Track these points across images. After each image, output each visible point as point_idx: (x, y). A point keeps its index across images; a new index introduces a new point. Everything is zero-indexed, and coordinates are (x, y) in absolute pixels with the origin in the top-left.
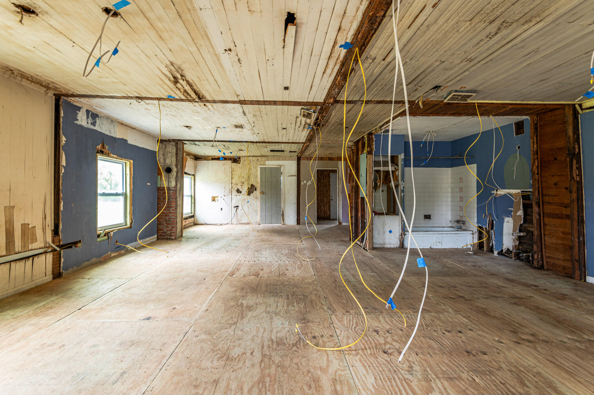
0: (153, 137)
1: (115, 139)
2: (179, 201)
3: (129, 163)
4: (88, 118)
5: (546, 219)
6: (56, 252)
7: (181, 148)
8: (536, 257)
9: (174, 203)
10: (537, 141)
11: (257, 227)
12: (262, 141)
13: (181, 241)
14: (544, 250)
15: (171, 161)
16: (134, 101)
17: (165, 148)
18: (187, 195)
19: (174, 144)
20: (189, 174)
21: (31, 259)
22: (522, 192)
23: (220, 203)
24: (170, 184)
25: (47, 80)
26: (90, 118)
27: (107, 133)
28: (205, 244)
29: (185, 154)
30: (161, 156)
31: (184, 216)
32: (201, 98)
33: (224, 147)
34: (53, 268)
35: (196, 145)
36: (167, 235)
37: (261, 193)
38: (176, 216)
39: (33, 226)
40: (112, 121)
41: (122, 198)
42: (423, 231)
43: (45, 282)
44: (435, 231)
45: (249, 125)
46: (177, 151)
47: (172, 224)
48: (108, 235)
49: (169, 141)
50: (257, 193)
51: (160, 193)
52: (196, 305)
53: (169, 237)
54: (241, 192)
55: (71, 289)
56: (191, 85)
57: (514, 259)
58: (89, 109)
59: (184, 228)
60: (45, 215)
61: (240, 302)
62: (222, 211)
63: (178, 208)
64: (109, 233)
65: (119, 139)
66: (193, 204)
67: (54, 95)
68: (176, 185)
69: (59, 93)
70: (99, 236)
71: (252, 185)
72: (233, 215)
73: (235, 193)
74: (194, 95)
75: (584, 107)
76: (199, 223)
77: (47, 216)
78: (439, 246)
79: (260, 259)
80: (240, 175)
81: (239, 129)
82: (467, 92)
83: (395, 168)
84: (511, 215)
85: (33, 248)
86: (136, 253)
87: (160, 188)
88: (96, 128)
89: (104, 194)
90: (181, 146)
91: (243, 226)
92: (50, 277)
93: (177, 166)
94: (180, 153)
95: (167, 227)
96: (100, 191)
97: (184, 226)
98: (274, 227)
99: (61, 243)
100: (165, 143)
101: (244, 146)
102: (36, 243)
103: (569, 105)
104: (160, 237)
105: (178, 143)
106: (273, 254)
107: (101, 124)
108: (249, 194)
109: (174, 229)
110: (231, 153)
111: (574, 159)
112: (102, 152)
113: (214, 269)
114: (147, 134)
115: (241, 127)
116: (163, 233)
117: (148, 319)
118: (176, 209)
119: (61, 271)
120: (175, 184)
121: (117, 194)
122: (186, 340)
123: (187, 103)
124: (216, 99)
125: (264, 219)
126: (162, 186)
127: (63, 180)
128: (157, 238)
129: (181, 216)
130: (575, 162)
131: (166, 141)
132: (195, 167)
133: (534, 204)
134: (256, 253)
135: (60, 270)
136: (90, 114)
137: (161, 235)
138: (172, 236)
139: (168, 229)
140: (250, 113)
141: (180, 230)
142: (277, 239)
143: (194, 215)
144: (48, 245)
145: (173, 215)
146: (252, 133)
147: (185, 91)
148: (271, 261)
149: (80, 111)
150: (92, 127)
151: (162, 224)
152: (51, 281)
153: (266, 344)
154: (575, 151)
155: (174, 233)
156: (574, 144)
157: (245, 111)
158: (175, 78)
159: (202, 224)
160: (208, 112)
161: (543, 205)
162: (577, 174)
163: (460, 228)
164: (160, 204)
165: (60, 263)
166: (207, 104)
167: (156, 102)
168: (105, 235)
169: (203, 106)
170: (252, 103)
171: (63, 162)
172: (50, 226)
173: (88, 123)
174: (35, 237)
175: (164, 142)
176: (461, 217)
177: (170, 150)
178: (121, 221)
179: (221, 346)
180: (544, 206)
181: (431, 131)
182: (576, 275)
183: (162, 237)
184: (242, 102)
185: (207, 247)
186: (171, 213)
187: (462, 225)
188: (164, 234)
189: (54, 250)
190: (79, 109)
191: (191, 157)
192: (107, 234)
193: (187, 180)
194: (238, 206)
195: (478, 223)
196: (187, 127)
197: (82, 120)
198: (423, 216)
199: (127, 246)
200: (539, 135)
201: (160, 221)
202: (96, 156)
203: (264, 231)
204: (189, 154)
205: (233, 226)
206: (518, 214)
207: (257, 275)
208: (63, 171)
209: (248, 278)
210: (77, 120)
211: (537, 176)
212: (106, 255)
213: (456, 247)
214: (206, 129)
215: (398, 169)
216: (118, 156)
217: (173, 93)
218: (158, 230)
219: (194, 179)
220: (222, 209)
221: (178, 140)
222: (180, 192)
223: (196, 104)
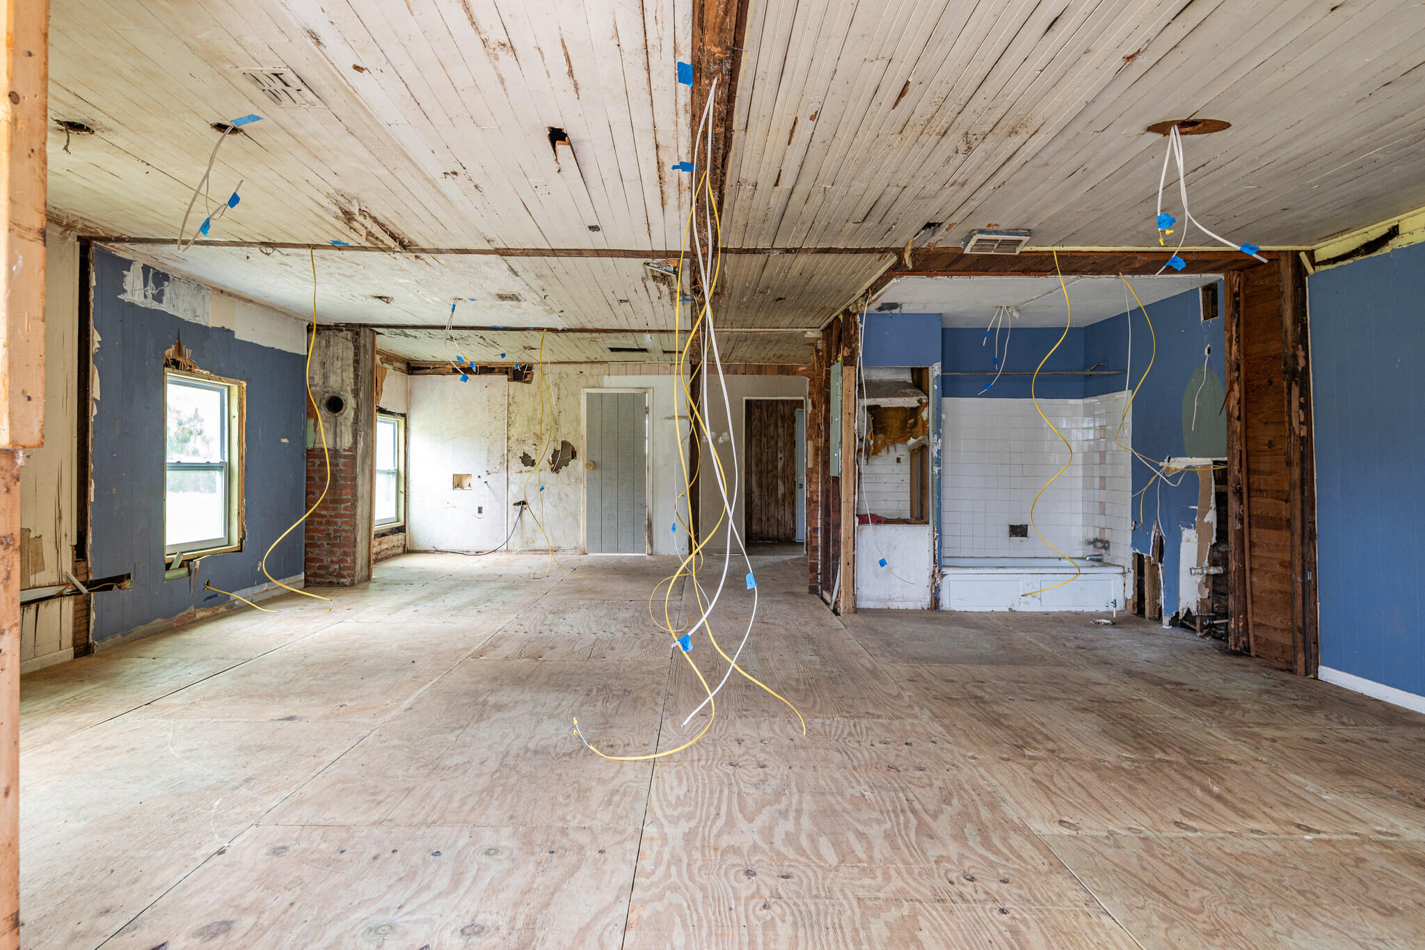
0: (295, 318)
1: (205, 329)
2: (363, 485)
3: (236, 390)
4: (146, 285)
5: (1254, 530)
6: (80, 597)
7: (369, 346)
8: (1233, 626)
9: (349, 490)
10: (1238, 337)
11: (574, 558)
12: (578, 327)
13: (366, 589)
14: (1249, 606)
15: (343, 380)
16: (255, 251)
17: (328, 346)
18: (387, 469)
19: (349, 335)
20: (390, 413)
21: (34, 606)
22: (1215, 463)
23: (477, 493)
24: (338, 439)
25: (73, 215)
26: (151, 284)
27: (188, 317)
28: (426, 598)
29: (378, 357)
30: (317, 367)
31: (375, 529)
32: (405, 246)
33: (481, 341)
34: (75, 633)
35: (406, 335)
36: (331, 574)
37: (588, 465)
38: (354, 526)
39: (38, 534)
40: (199, 286)
41: (219, 477)
42: (991, 567)
43: (59, 661)
44: (1023, 567)
45: (534, 295)
46: (356, 354)
47: (344, 546)
48: (188, 566)
49: (337, 327)
50: (578, 466)
51: (314, 464)
52: (389, 702)
53: (335, 581)
54: (533, 463)
55: (118, 674)
56: (381, 225)
57: (1199, 634)
58: (148, 264)
59: (377, 561)
60: (60, 512)
61: (481, 699)
62: (480, 515)
63: (359, 504)
64: (192, 560)
65: (214, 328)
66: (402, 497)
67: (79, 238)
68: (355, 442)
69: (88, 235)
70: (168, 566)
71: (564, 444)
72: (511, 527)
73: (516, 464)
74: (389, 242)
75: (1318, 259)
76: (417, 548)
77: (64, 515)
78: (1032, 606)
79: (555, 629)
80: (530, 415)
81: (509, 303)
82: (1010, 234)
83: (920, 401)
84: (1194, 522)
85: (37, 584)
86: (254, 612)
87: (313, 450)
88: (165, 307)
89: (180, 466)
90: (369, 341)
91: (538, 556)
92: (68, 652)
93: (356, 393)
94: (365, 359)
95: (332, 553)
96: (172, 457)
97: (377, 554)
98: (624, 560)
99: (91, 578)
100: (327, 332)
101: (534, 339)
102: (43, 573)
103: (1286, 252)
104: (312, 579)
105: (360, 333)
106: (593, 619)
107: (174, 297)
108: (556, 470)
109: (349, 559)
110: (503, 355)
111: (1293, 383)
112: (176, 364)
113: (437, 645)
114: (283, 313)
115: (514, 297)
116: (319, 568)
117: (290, 718)
118: (354, 506)
119: (91, 641)
120: (351, 440)
121: (208, 467)
122: (363, 746)
123: (377, 254)
124: (442, 246)
125: (597, 537)
126: (317, 446)
127: (94, 433)
128: (306, 581)
129: (366, 525)
130: (1296, 391)
131: (328, 328)
132: (409, 395)
133: (1230, 495)
134: (550, 617)
135: (88, 637)
136: (151, 275)
137: (315, 575)
138: (343, 577)
139: (334, 559)
140: (525, 270)
141: (365, 562)
142: (620, 587)
143: (404, 526)
144: (64, 580)
145: (345, 523)
146: (545, 310)
147: (370, 234)
148: (581, 631)
149: (129, 270)
150: (155, 305)
151: (319, 546)
152: (71, 661)
153: (512, 753)
154: (1297, 364)
155: (349, 568)
156: (1295, 348)
157: (513, 267)
158: (346, 213)
159: (426, 552)
160: (428, 268)
161: (1249, 497)
162: (1302, 420)
163: (1099, 560)
164: (313, 493)
165: (88, 623)
166: (423, 255)
167: (307, 252)
168: (181, 566)
169: (413, 258)
170: (525, 253)
171: (95, 392)
172: (69, 535)
173: (146, 297)
174: (40, 560)
175: (322, 330)
176: (1102, 529)
177: (340, 351)
178: (217, 532)
179: (426, 753)
180: (1252, 499)
181: (1005, 307)
182: (1299, 663)
183: (318, 580)
184: (504, 252)
185: (431, 604)
186: (341, 516)
187: (1103, 551)
188: (322, 572)
189: (77, 592)
190: (127, 264)
191: (397, 365)
192: (186, 563)
193: (385, 430)
194: (524, 503)
195: (1134, 545)
196: (380, 298)
197: (135, 290)
198: (1007, 529)
199: (234, 595)
200: (1242, 320)
201: (312, 538)
202: (164, 374)
203: (591, 569)
204: (390, 358)
205: (512, 557)
206: (1206, 520)
207: (537, 657)
208: (95, 412)
209: (513, 662)
210: (125, 291)
211: (1238, 424)
212: (185, 613)
213: (1079, 609)
214: (428, 303)
215: (927, 404)
216: (211, 372)
217: (344, 236)
218: (307, 560)
219: (406, 427)
220: (480, 510)
221: (360, 325)
222: (363, 463)
223: (397, 255)
